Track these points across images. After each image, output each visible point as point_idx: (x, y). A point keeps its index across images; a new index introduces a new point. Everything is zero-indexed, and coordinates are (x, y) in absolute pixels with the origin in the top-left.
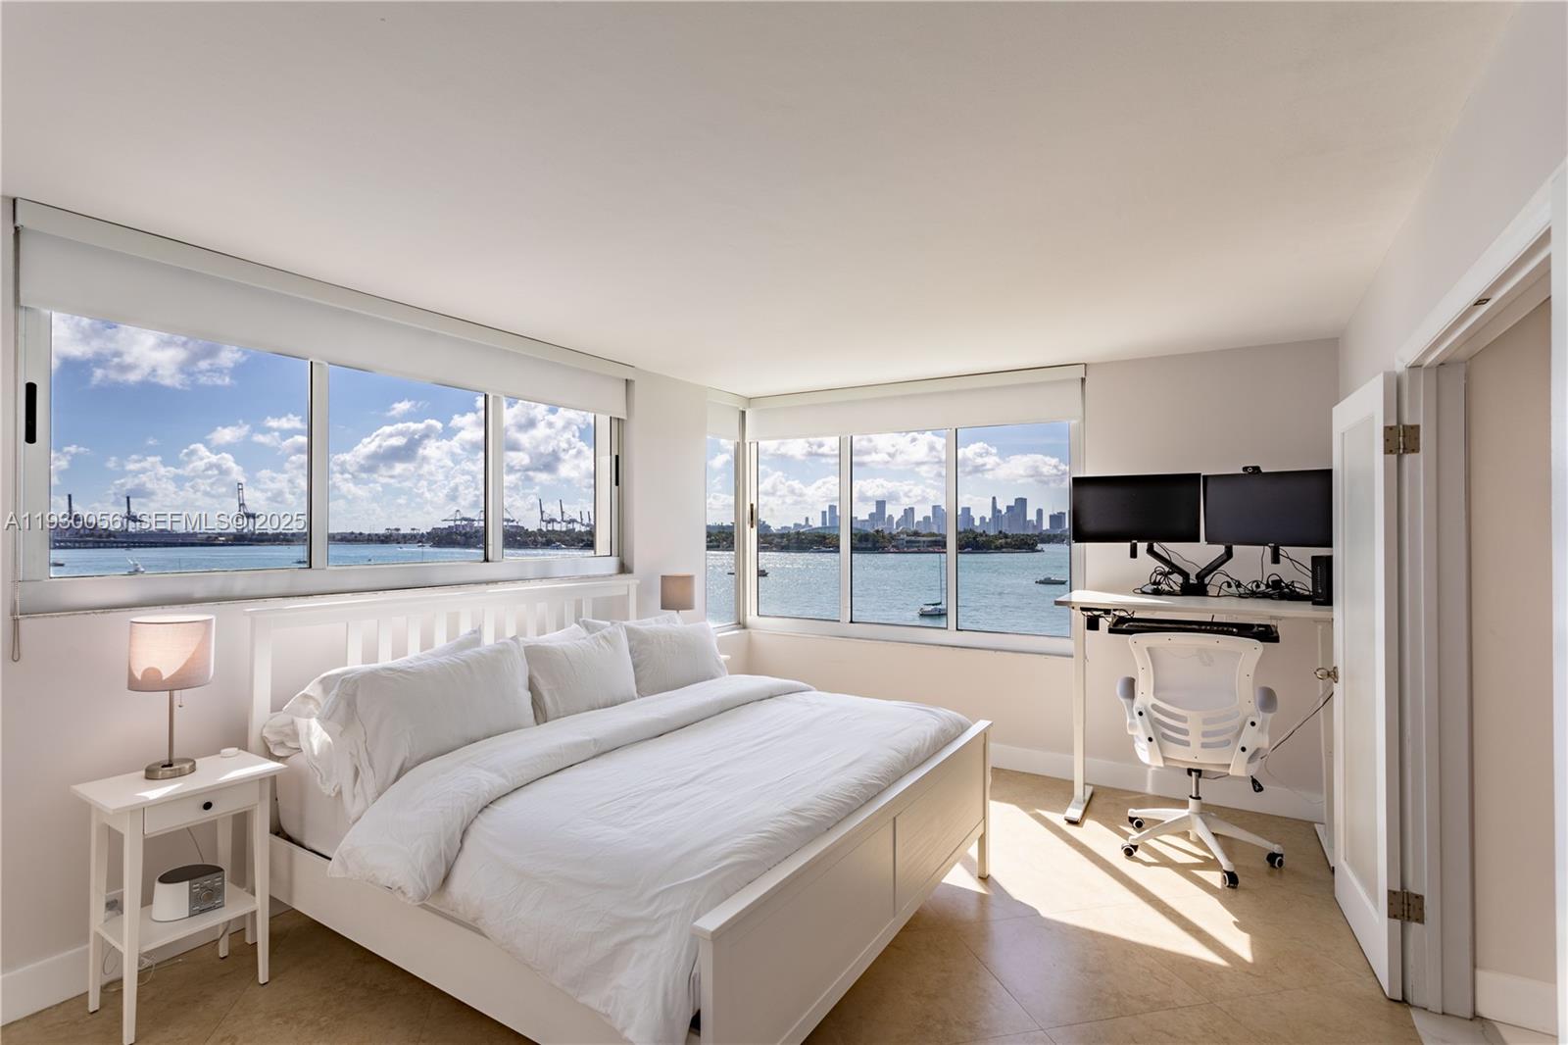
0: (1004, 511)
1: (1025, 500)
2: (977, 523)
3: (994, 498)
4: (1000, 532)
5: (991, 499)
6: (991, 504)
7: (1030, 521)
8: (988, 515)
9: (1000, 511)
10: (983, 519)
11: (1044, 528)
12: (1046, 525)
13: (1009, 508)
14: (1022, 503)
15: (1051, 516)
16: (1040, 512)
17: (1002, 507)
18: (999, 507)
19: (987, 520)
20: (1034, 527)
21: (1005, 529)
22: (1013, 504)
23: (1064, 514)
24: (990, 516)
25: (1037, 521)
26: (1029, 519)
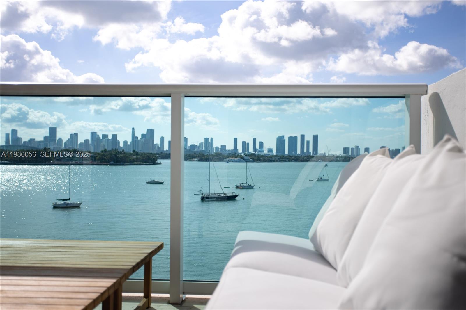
0: (140, 137)
1: (154, 130)
2: (122, 145)
3: (133, 129)
4: (134, 151)
6: (131, 133)
8: (129, 140)
9: (137, 138)
10: (125, 142)
11: (164, 150)
12: (166, 147)
13: (143, 136)
14: (151, 132)
15: (169, 142)
16: (162, 139)
18: (136, 135)
19: (129, 143)
20: (159, 148)
21: (140, 150)
22: (146, 133)
24: (131, 141)
25: (160, 144)
26: (155, 143)
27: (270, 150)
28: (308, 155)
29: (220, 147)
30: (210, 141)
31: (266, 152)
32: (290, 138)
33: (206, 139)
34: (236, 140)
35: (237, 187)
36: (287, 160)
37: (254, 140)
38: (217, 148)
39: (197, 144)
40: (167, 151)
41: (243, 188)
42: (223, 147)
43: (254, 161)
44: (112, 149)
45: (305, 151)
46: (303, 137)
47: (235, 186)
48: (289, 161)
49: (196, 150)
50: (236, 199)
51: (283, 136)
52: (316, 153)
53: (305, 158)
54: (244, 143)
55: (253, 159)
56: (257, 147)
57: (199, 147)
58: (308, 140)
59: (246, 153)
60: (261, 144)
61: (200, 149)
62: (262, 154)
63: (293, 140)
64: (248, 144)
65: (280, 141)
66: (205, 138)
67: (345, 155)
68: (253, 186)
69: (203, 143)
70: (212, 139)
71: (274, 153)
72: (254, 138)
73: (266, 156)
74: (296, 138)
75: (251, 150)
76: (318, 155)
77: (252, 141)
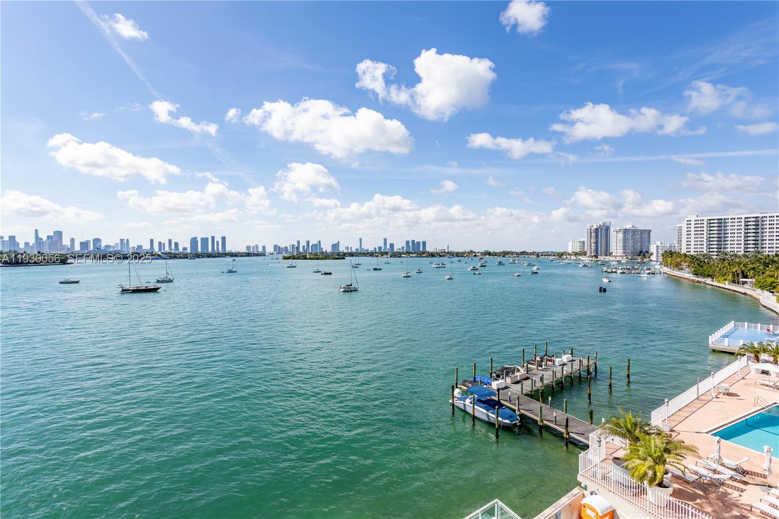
0: (45, 238)
1: (61, 232)
2: (22, 246)
3: (36, 230)
4: (39, 252)
5: (34, 232)
6: (34, 235)
7: (65, 245)
8: (32, 241)
9: (42, 239)
10: (27, 244)
11: (76, 250)
12: (77, 248)
13: (49, 237)
14: (59, 234)
15: (81, 243)
16: (72, 240)
17: (43, 236)
18: (40, 236)
19: (31, 244)
20: (69, 249)
21: (46, 250)
22: (52, 234)
23: (90, 241)
24: (34, 242)
25: (71, 245)
26: (64, 244)
27: (185, 249)
28: (218, 252)
29: (136, 247)
30: (125, 241)
31: (181, 250)
32: (202, 239)
33: (122, 240)
34: (152, 241)
35: (158, 281)
36: (201, 257)
37: (170, 241)
38: (133, 248)
39: (113, 245)
40: (78, 251)
41: (163, 282)
42: (140, 247)
43: (171, 258)
44: (10, 251)
45: (216, 249)
46: (213, 238)
47: (156, 281)
48: (202, 257)
49: (111, 249)
50: (158, 291)
51: (196, 238)
52: (225, 250)
53: (216, 255)
54: (160, 243)
55: (170, 257)
56: (173, 246)
57: (114, 247)
58: (218, 240)
59: (163, 251)
60: (176, 244)
61: (116, 249)
62: (177, 252)
63: (205, 241)
64: (164, 244)
65: (194, 241)
66: (120, 240)
67: (247, 251)
68: (173, 280)
69: (118, 243)
70: (128, 240)
71: (189, 251)
72: (170, 239)
73: (181, 254)
74: (207, 238)
75: (167, 249)
76: (226, 252)
77: (168, 242)
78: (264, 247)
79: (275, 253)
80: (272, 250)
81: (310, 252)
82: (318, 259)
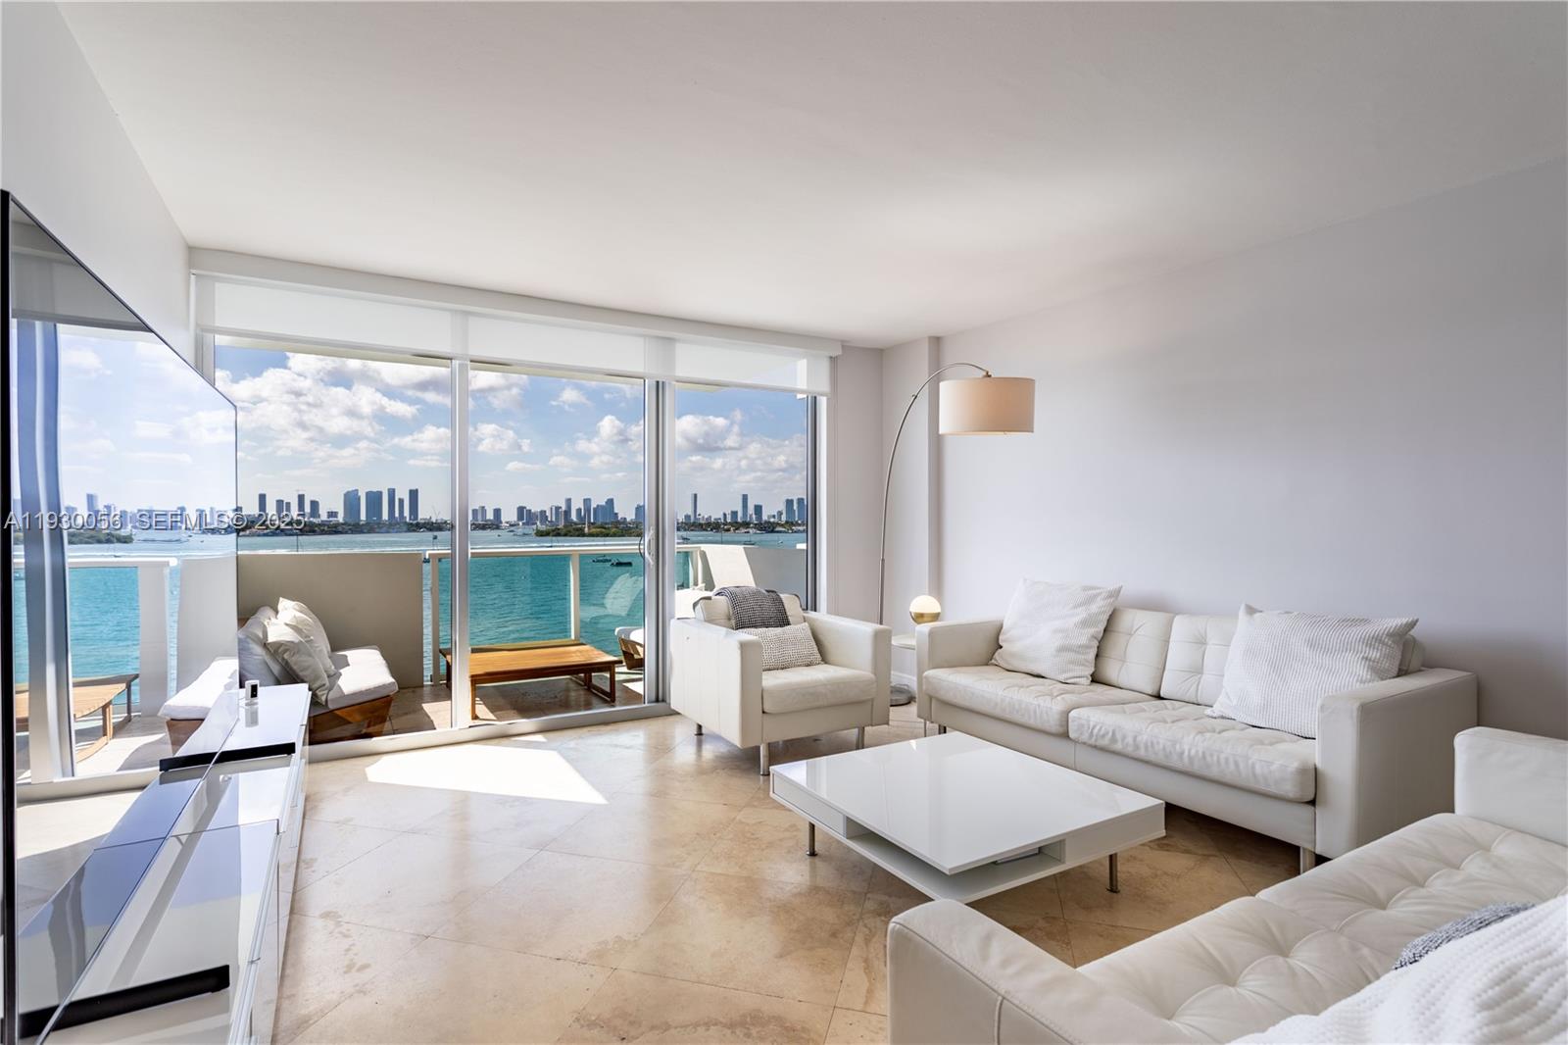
27: (332, 514)
28: (402, 521)
31: (324, 517)
32: (369, 495)
34: (262, 498)
36: (366, 530)
37: (301, 498)
43: (302, 533)
45: (397, 515)
46: (391, 492)
48: (369, 532)
51: (357, 491)
52: (416, 518)
53: (398, 526)
54: (280, 503)
56: (307, 509)
58: (401, 497)
60: (314, 505)
62: (316, 521)
63: (374, 499)
64: (288, 504)
65: (351, 499)
71: (340, 519)
72: (301, 493)
73: (324, 525)
74: (380, 494)
75: (294, 513)
76: (419, 520)
77: (297, 499)
78: (497, 512)
79: (521, 523)
80: (514, 518)
81: (592, 521)
82: (607, 535)
